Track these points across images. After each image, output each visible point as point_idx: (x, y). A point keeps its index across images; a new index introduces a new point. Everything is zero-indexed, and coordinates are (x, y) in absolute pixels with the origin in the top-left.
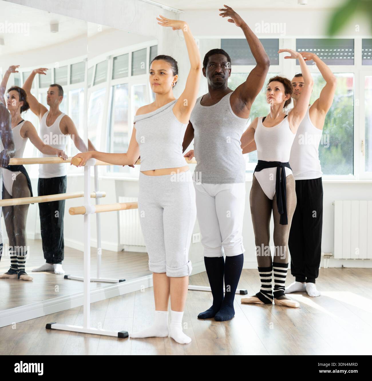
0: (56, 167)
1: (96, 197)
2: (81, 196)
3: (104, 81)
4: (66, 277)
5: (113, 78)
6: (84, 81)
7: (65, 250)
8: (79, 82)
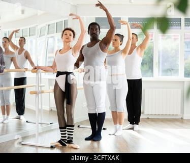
3: (44, 35)
4: (27, 122)
5: (48, 34)
8: (32, 35)
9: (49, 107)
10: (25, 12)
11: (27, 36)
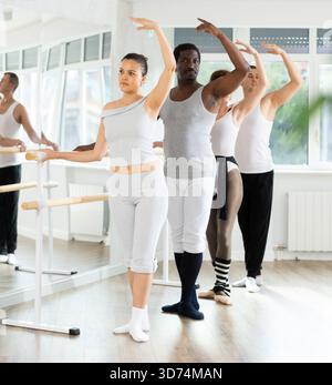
0: (11, 156)
1: (49, 187)
2: (34, 186)
3: (57, 65)
4: (17, 269)
5: (66, 63)
6: (36, 66)
7: (18, 238)
8: (30, 66)
9: (67, 233)
10: (14, 16)
11: (17, 68)
